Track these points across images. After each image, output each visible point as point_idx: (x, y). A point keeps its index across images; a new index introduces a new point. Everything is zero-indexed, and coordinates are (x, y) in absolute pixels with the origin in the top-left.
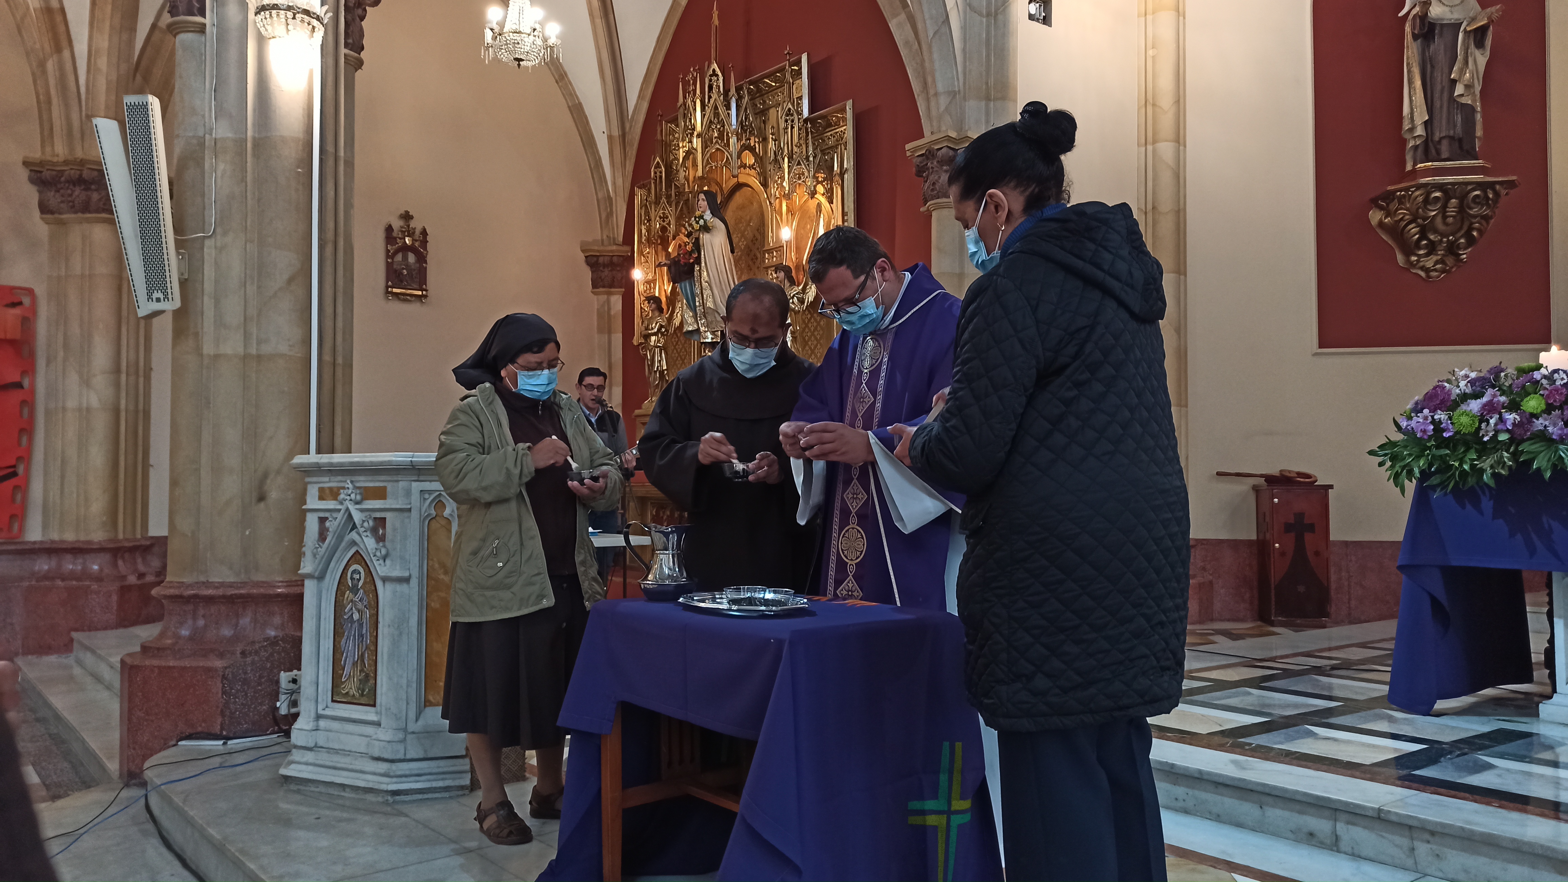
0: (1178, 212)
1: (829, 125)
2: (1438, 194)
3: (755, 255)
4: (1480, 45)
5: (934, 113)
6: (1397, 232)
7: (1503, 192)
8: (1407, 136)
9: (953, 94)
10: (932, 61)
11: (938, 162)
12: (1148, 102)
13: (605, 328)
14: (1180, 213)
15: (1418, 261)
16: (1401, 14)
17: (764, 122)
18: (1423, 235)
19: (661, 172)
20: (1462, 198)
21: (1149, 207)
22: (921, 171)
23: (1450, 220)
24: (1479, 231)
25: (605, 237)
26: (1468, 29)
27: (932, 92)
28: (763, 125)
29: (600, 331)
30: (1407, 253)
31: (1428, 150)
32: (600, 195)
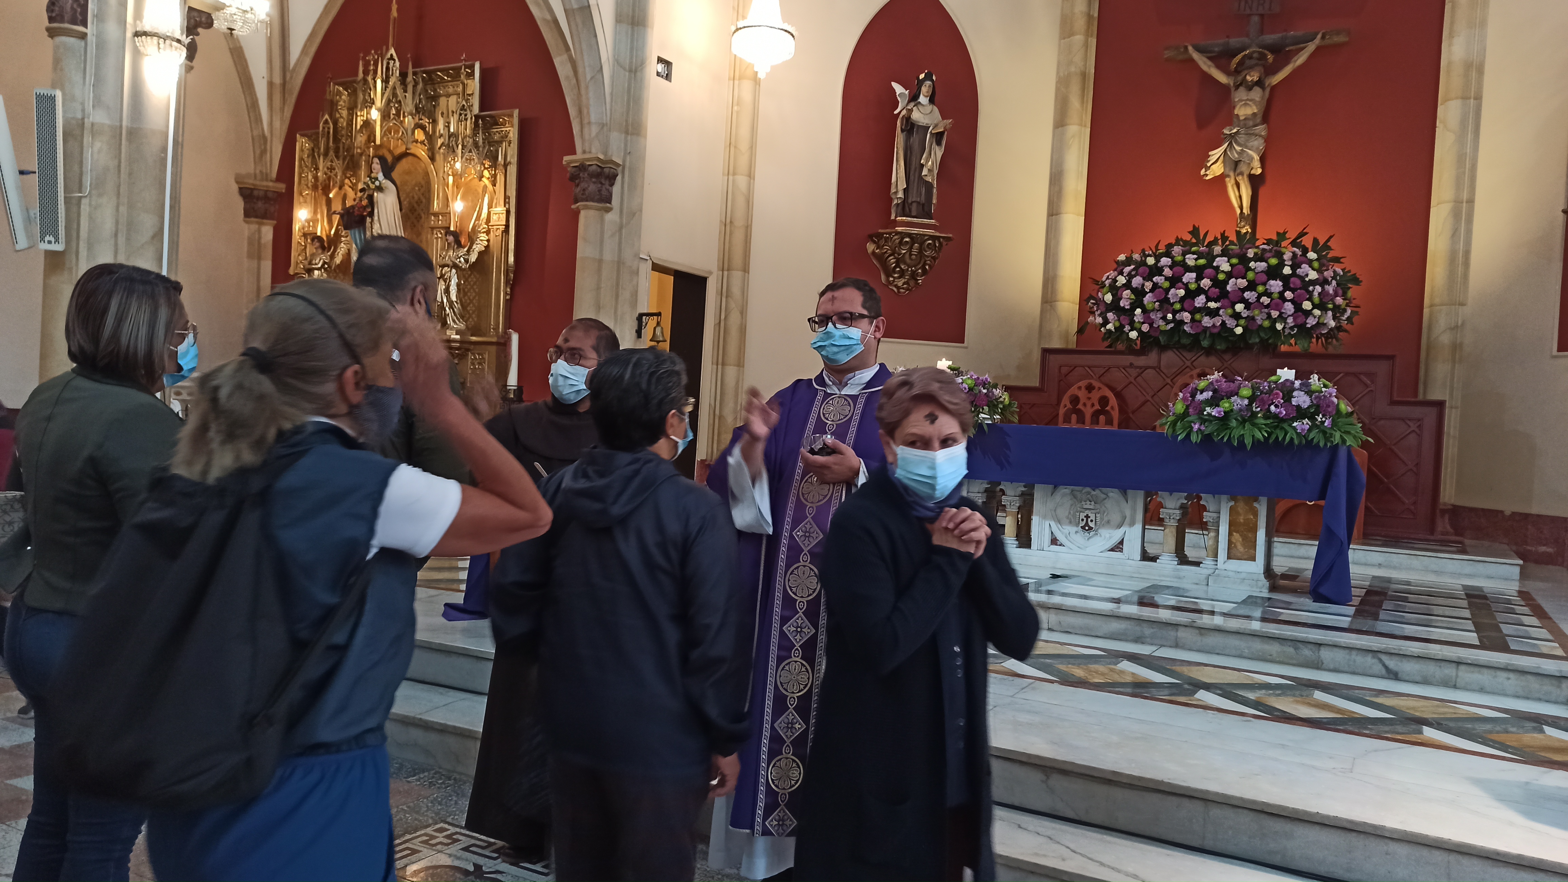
0: (747, 227)
1: (496, 124)
2: (907, 239)
3: (419, 215)
4: (939, 143)
5: (587, 136)
6: (882, 259)
7: (944, 243)
8: (893, 197)
9: (602, 126)
10: (588, 99)
11: (588, 174)
12: (731, 144)
13: (255, 253)
14: (748, 228)
15: (894, 281)
16: (896, 112)
17: (434, 106)
18: (897, 266)
19: (329, 128)
20: (921, 244)
21: (728, 221)
22: (574, 178)
23: (914, 257)
24: (930, 266)
25: (258, 172)
26: (933, 132)
27: (585, 121)
28: (433, 109)
29: (250, 256)
30: (888, 275)
31: (904, 208)
32: (255, 133)
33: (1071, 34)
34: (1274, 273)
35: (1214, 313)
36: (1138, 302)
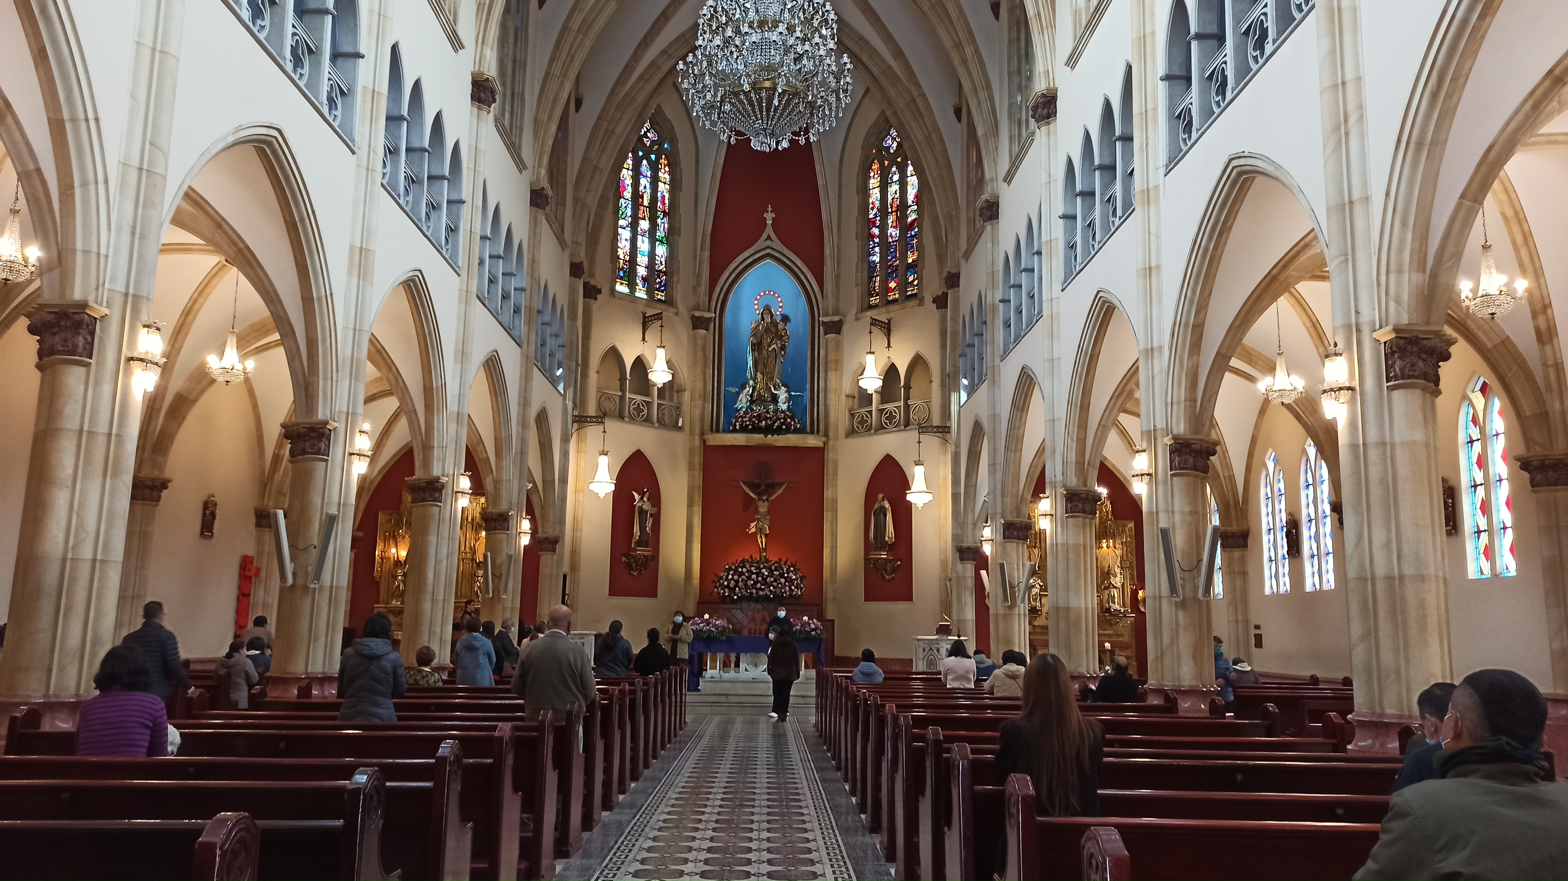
4: (650, 516)
5: (546, 526)
6: (629, 564)
8: (634, 539)
9: (554, 522)
11: (549, 541)
15: (633, 573)
16: (634, 504)
18: (636, 567)
20: (647, 559)
22: (541, 542)
23: (643, 563)
26: (648, 512)
27: (546, 520)
30: (630, 570)
33: (694, 470)
34: (781, 575)
35: (763, 590)
36: (737, 586)
